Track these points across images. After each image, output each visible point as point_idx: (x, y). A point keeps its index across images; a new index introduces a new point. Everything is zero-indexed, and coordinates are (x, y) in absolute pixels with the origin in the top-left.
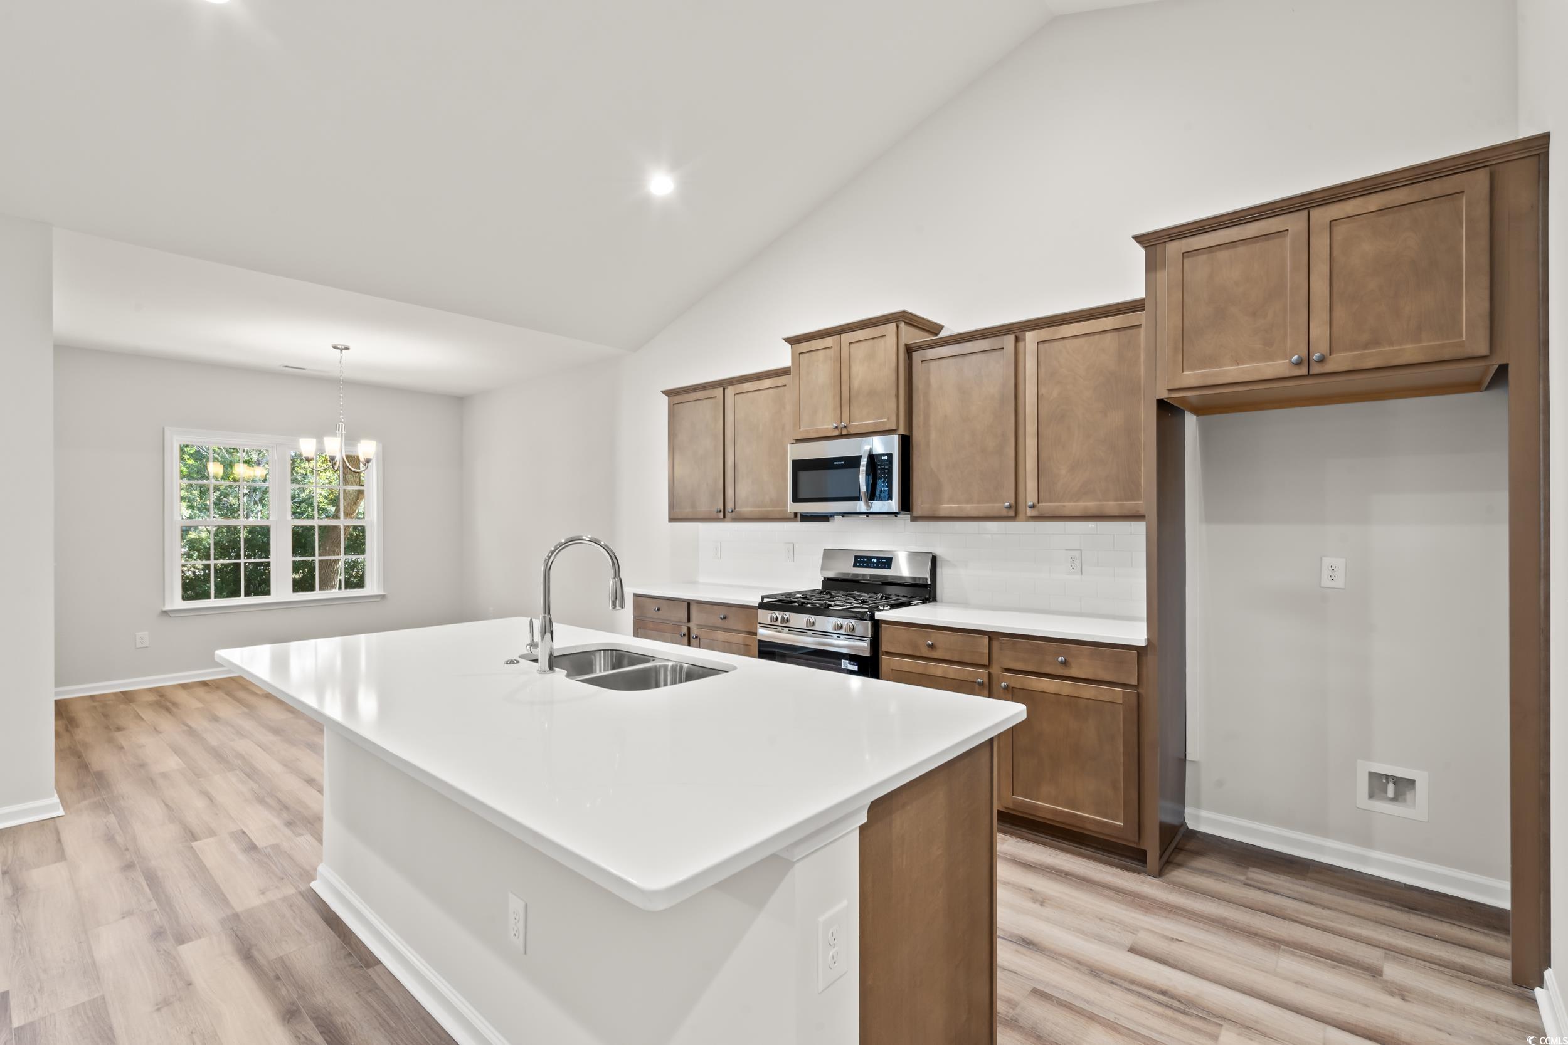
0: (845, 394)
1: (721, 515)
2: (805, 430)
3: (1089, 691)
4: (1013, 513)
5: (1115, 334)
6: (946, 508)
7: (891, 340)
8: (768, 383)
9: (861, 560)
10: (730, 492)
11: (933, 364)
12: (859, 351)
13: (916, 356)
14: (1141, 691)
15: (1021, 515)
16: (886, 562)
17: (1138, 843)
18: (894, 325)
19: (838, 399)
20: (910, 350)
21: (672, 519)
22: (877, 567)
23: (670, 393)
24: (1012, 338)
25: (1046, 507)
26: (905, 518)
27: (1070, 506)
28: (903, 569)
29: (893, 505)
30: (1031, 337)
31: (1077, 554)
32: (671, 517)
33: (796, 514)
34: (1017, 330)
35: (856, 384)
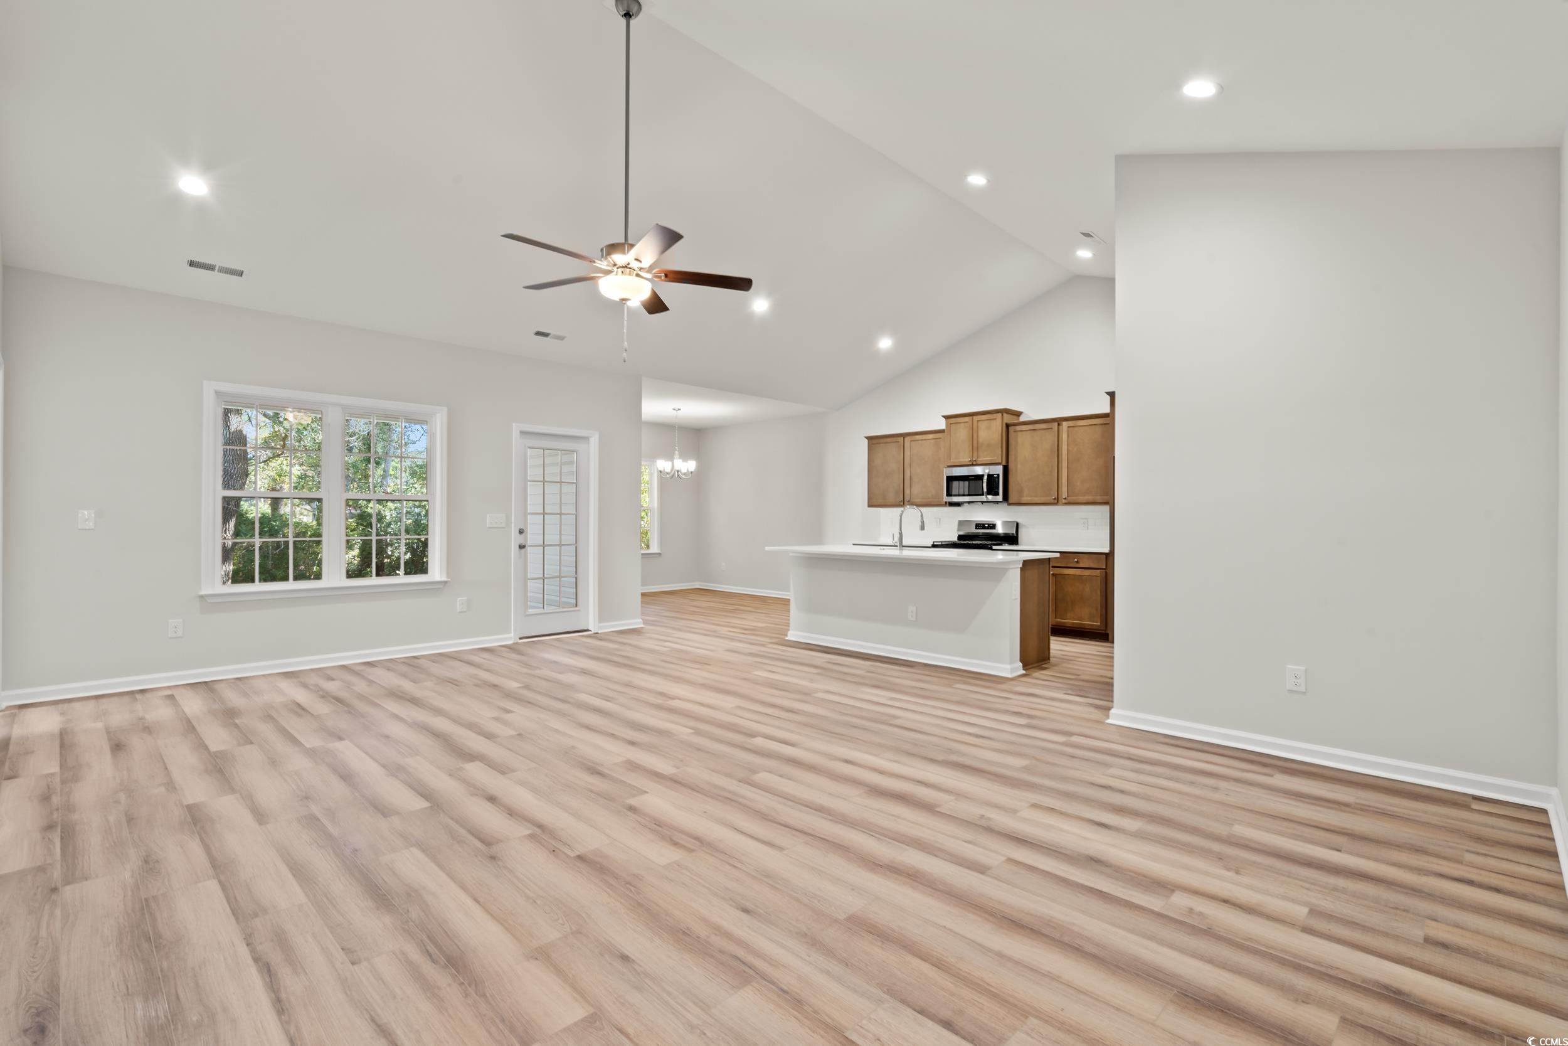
0: (975, 445)
1: (902, 503)
2: (953, 461)
3: (1087, 573)
4: (1056, 502)
5: (1100, 426)
6: (1025, 499)
7: (999, 421)
8: (931, 436)
9: (979, 526)
10: (907, 491)
11: (1019, 433)
12: (983, 425)
13: (1011, 428)
14: (1107, 571)
15: (1060, 503)
16: (993, 526)
17: (1106, 630)
18: (1001, 414)
19: (971, 447)
20: (1008, 426)
21: (870, 506)
22: (988, 529)
23: (869, 438)
24: (1056, 424)
25: (1071, 499)
26: (1005, 505)
27: (1081, 499)
28: (1000, 530)
29: (1000, 498)
30: (1065, 425)
31: (1086, 521)
32: (870, 504)
33: (946, 502)
34: (1059, 421)
35: (981, 440)
